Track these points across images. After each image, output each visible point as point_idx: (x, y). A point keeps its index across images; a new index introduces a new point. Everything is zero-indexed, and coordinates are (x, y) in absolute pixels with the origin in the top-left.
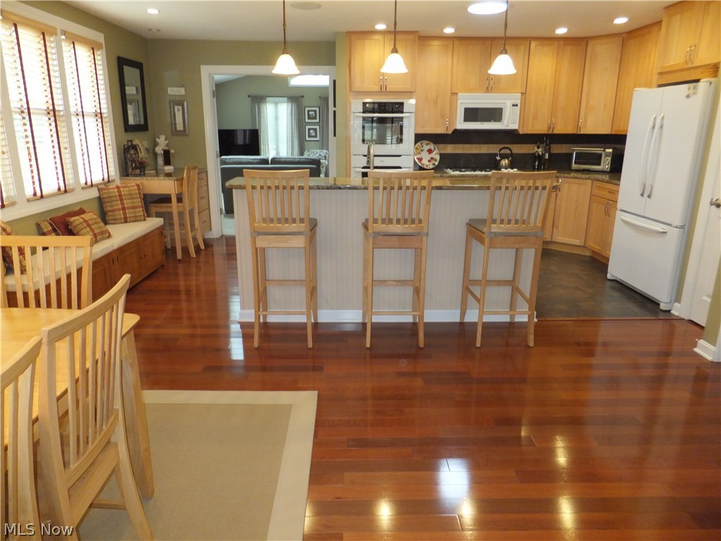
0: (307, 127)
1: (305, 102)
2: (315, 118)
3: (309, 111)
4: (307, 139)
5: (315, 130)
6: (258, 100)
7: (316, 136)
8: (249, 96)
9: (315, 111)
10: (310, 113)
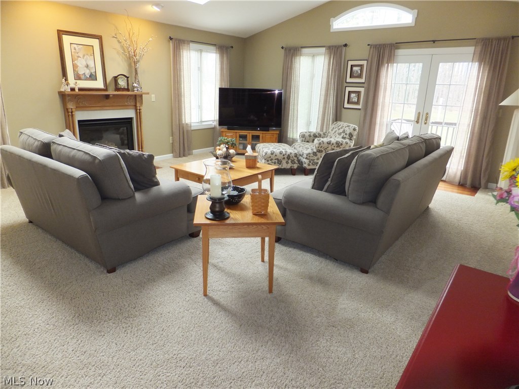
0: (348, 89)
1: (351, 52)
2: (360, 76)
3: (352, 66)
4: (346, 105)
5: (358, 93)
6: (292, 52)
7: (357, 103)
8: (282, 48)
9: (361, 66)
10: (355, 69)
